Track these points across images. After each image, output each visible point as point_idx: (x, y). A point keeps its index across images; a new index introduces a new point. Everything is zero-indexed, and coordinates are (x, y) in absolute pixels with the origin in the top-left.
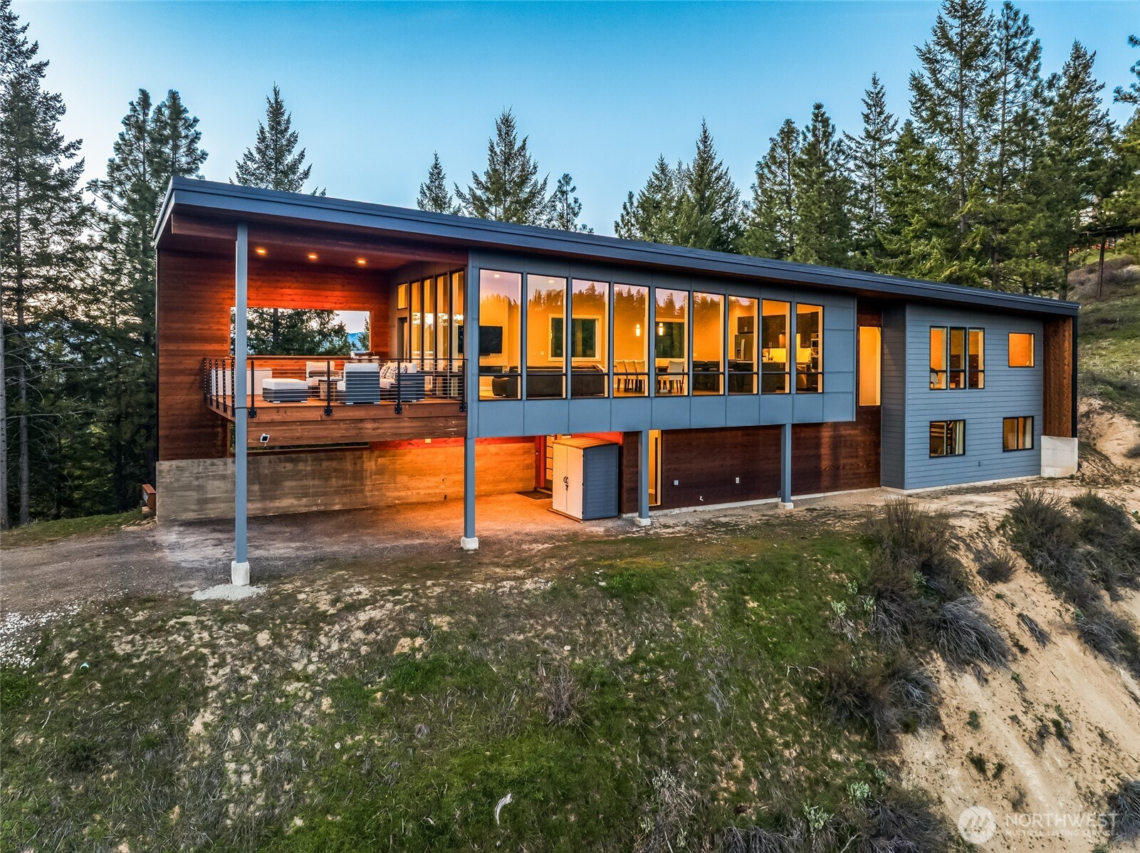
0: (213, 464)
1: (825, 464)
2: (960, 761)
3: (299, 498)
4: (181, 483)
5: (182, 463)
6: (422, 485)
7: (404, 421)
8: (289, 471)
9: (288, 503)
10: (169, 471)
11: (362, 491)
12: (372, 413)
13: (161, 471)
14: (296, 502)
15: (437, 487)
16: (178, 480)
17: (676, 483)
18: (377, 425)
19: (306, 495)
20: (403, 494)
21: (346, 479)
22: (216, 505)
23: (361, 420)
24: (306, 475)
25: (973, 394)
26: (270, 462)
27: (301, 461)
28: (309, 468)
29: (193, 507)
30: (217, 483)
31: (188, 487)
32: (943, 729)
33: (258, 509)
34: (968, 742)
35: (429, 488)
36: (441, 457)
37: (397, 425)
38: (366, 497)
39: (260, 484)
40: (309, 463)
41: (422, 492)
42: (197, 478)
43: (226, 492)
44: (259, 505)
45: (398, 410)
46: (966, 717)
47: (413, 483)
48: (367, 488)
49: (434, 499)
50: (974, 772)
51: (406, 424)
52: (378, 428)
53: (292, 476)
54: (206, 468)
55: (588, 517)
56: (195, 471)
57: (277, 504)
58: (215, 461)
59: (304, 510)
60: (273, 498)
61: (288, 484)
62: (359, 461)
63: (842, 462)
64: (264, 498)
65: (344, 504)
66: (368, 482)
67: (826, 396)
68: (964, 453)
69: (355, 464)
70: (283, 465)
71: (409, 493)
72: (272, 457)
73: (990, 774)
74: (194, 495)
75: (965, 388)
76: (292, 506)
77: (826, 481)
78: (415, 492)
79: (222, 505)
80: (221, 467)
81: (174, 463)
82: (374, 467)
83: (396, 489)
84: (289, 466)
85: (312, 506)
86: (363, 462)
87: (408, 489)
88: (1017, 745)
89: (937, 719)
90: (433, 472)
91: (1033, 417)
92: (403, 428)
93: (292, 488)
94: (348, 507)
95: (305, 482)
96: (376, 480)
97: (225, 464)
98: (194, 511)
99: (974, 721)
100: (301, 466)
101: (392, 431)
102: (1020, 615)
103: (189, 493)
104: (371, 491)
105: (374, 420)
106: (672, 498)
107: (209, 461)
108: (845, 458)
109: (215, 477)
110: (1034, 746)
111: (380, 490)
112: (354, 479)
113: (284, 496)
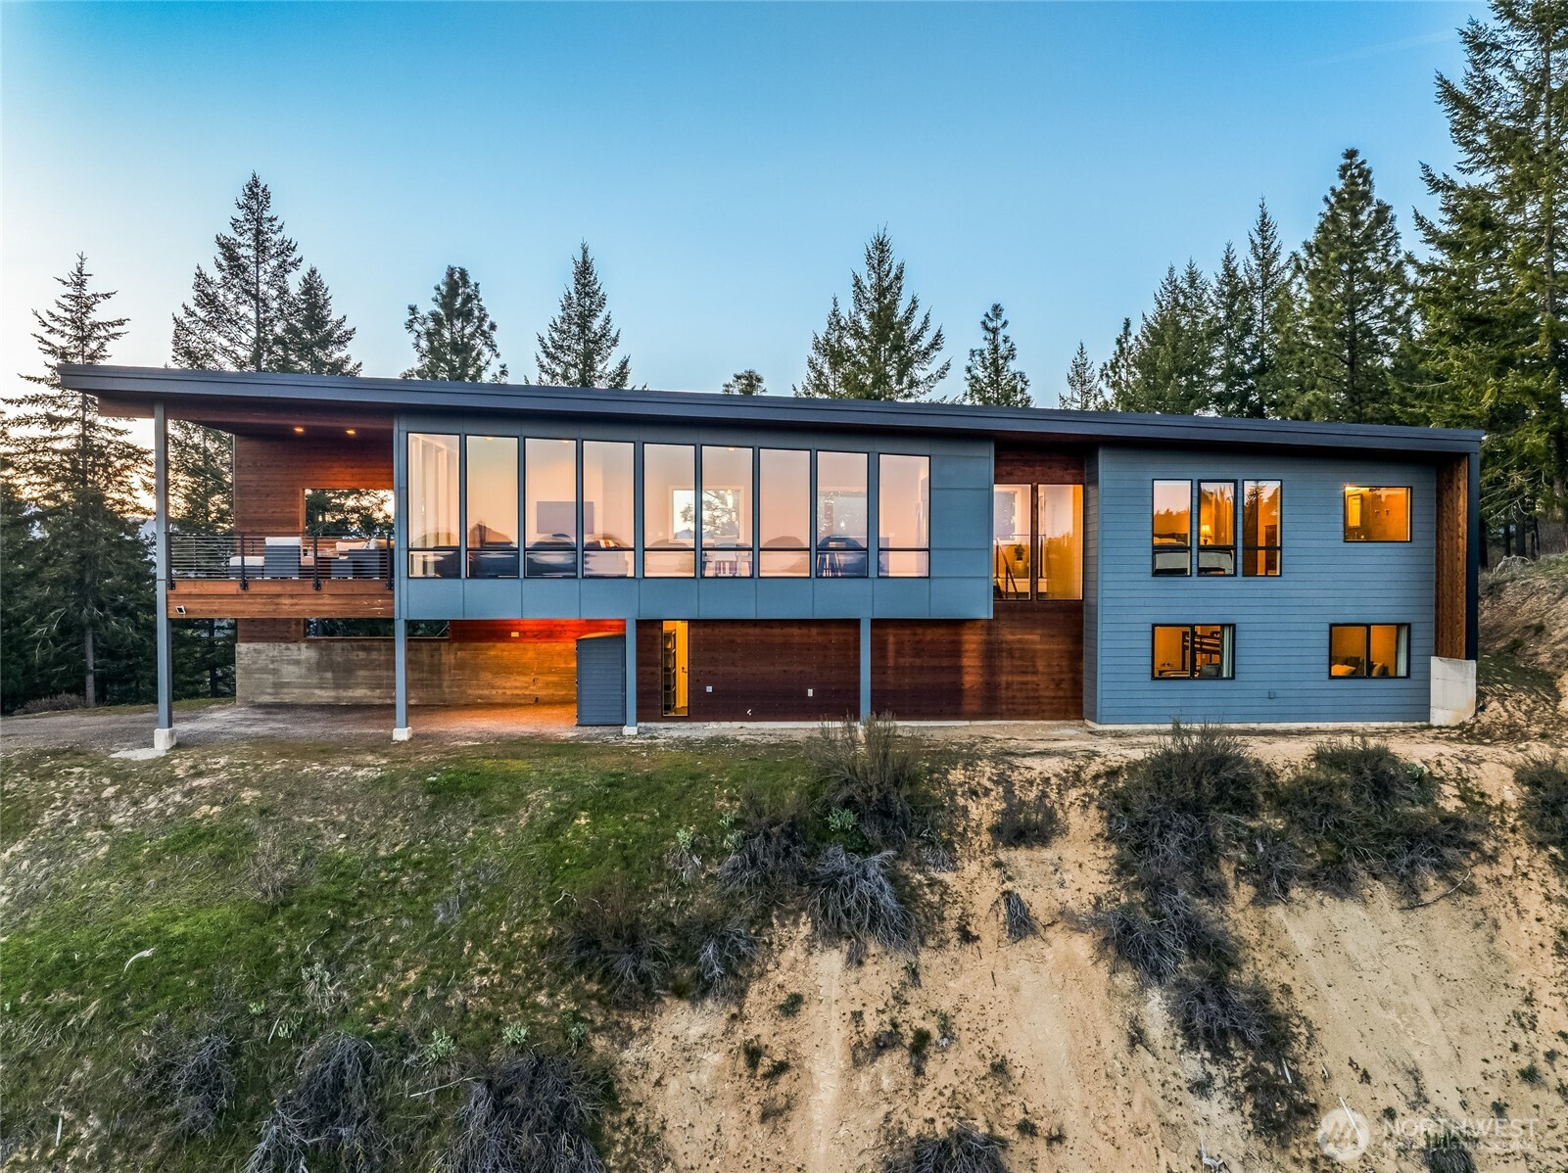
0: (288, 649)
1: (971, 679)
2: (730, 1046)
3: (373, 689)
4: (258, 666)
5: (260, 646)
6: (508, 685)
7: (323, 598)
8: (362, 660)
9: (359, 693)
10: (247, 653)
11: (440, 686)
12: (288, 589)
13: (239, 653)
14: (369, 693)
15: (526, 688)
16: (255, 663)
17: (709, 689)
18: (294, 601)
19: (379, 686)
20: (486, 692)
21: (423, 672)
22: (290, 690)
23: (279, 596)
24: (379, 665)
25: (1251, 585)
26: (343, 649)
27: (374, 650)
28: (382, 658)
29: (269, 690)
30: (292, 668)
31: (264, 670)
32: (741, 1007)
33: (331, 697)
34: (761, 1027)
35: (516, 688)
36: (531, 654)
37: (314, 602)
38: (444, 693)
39: (333, 671)
40: (383, 652)
41: (508, 692)
42: (273, 662)
43: (301, 677)
44: (332, 693)
45: (318, 587)
46: (782, 998)
47: (498, 682)
48: (445, 684)
49: (523, 701)
50: (742, 1062)
51: (327, 602)
52: (296, 604)
53: (366, 665)
54: (280, 652)
55: (583, 722)
56: (271, 654)
57: (350, 693)
58: (290, 645)
59: (378, 702)
60: (347, 687)
61: (361, 673)
62: (436, 653)
63: (1004, 679)
64: (337, 687)
65: (420, 699)
66: (446, 677)
67: (934, 583)
68: (1233, 678)
69: (432, 656)
70: (355, 653)
71: (494, 692)
72: (345, 644)
73: (761, 1071)
74: (271, 678)
75: (1235, 575)
76: (366, 697)
77: (970, 705)
78: (500, 691)
79: (296, 691)
80: (296, 653)
81: (252, 646)
82: (453, 661)
83: (479, 687)
84: (362, 655)
85: (386, 698)
86: (440, 654)
87: (493, 688)
88: (837, 1048)
89: (742, 993)
90: (521, 669)
91: (1409, 625)
92: (324, 605)
93: (365, 678)
94: (425, 703)
95: (377, 673)
96: (455, 675)
97: (299, 649)
98: (270, 694)
99: (792, 1006)
100: (374, 655)
101: (311, 607)
102: (1007, 894)
103: (265, 676)
104: (450, 687)
105: (292, 596)
106: (702, 708)
107: (283, 645)
108: (1011, 673)
109: (290, 662)
110: (861, 1054)
111: (459, 686)
112: (431, 672)
113: (357, 685)
